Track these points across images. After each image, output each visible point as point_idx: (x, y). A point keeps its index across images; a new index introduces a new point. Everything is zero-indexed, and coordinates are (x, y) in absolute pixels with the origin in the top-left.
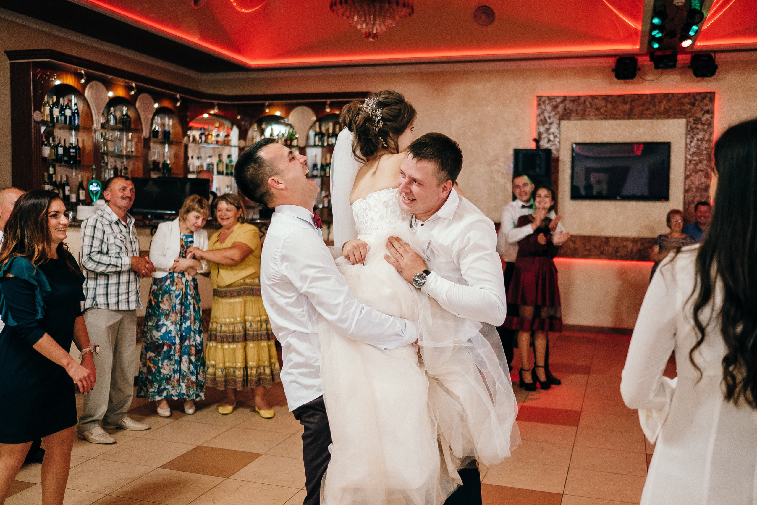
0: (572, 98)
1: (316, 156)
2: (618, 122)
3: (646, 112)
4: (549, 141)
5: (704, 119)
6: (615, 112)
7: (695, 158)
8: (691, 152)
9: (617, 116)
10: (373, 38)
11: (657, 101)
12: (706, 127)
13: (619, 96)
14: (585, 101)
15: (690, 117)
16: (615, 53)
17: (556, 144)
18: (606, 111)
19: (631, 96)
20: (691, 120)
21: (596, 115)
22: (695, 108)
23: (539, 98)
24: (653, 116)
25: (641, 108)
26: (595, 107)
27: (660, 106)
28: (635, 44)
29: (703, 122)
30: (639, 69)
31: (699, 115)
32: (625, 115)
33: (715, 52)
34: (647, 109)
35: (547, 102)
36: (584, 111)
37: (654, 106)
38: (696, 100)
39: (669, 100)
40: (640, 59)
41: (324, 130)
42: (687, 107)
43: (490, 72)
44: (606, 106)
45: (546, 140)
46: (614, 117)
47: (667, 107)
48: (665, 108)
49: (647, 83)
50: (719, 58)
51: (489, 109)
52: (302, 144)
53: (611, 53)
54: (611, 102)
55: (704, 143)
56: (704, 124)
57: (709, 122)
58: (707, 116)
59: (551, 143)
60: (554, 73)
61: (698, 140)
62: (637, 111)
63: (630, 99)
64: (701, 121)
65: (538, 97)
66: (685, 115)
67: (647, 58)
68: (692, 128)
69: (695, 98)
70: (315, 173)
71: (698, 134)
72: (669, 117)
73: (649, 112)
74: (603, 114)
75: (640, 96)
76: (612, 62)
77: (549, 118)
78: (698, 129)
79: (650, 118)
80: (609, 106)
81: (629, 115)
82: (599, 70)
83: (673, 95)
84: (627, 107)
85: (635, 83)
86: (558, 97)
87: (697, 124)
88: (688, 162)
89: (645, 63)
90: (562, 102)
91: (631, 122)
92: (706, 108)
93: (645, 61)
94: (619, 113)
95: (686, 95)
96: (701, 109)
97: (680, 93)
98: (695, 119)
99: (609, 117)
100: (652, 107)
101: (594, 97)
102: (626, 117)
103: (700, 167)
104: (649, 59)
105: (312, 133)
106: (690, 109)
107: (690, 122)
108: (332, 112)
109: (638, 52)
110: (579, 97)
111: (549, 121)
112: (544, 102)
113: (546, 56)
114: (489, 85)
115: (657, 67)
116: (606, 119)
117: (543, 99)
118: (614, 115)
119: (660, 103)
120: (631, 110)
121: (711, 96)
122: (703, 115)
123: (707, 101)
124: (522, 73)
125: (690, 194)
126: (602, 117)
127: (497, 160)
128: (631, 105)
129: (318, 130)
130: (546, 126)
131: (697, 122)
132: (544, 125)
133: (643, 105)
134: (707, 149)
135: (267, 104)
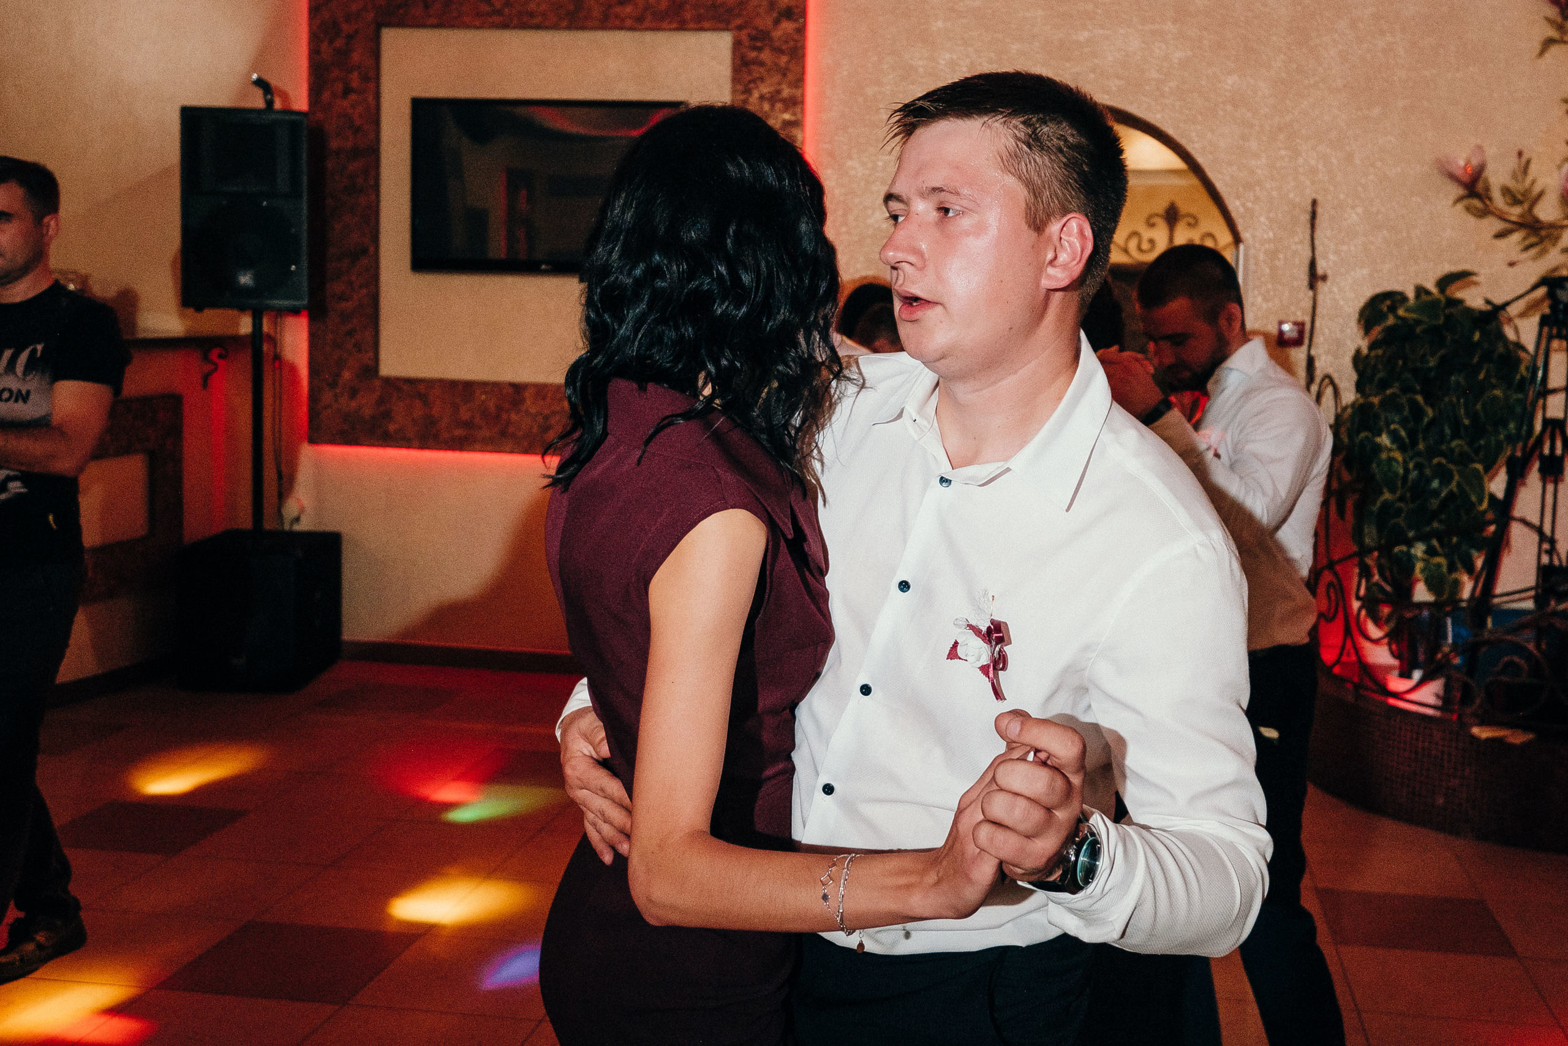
2: (544, 37)
3: (618, 9)
4: (348, 90)
5: (777, 34)
9: (536, 21)
12: (784, 59)
15: (741, 27)
20: (745, 36)
21: (479, 14)
24: (638, 23)
29: (777, 43)
31: (765, 22)
32: (560, 18)
45: (339, 87)
56: (779, 51)
57: (792, 43)
58: (787, 26)
59: (353, 97)
61: (762, 98)
64: (771, 39)
66: (728, 22)
68: (747, 63)
71: (762, 79)
72: (682, 27)
73: (628, 9)
74: (499, 12)
77: (347, 17)
78: (762, 64)
79: (631, 29)
81: (573, 17)
87: (760, 49)
94: (543, 8)
96: (772, 6)
98: (754, 32)
99: (515, 20)
102: (565, 24)
107: (741, 43)
111: (346, 28)
116: (505, 26)
118: (532, 15)
122: (777, 22)
126: (497, 19)
130: (339, 43)
131: (759, 44)
132: (331, 42)
134: (788, 126)
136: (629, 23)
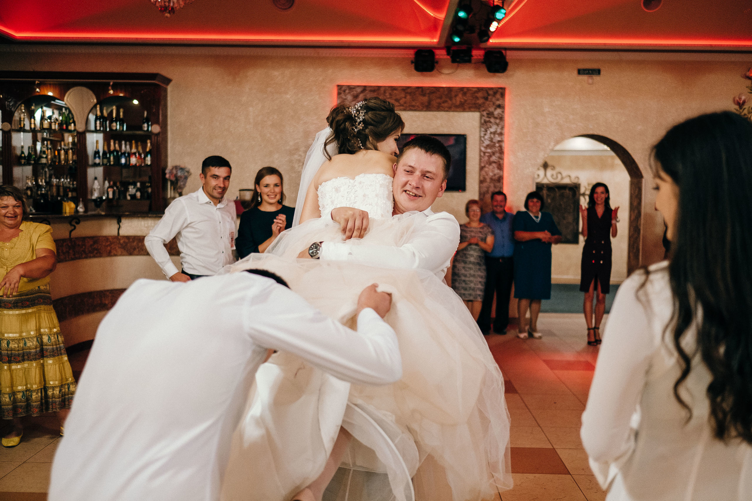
0: (373, 89)
1: (97, 142)
2: (417, 113)
3: (443, 105)
5: (496, 113)
6: (414, 103)
7: (489, 150)
8: (485, 145)
9: (416, 108)
10: (169, 13)
11: (453, 94)
12: (498, 121)
13: (418, 88)
14: (385, 92)
15: (483, 111)
16: (415, 45)
18: (405, 103)
19: (429, 88)
20: (485, 113)
22: (488, 102)
23: (340, 87)
24: (449, 109)
25: (439, 100)
26: (394, 98)
27: (455, 100)
28: (433, 38)
29: (496, 116)
30: (437, 62)
31: (491, 109)
32: (423, 107)
33: (506, 49)
34: (444, 102)
35: (347, 91)
37: (451, 99)
38: (489, 95)
39: (465, 94)
40: (437, 52)
41: (105, 114)
42: (480, 101)
43: (289, 59)
44: (405, 97)
46: (412, 108)
47: (463, 100)
48: (461, 102)
49: (443, 76)
50: (509, 55)
51: (288, 96)
52: (81, 128)
53: (410, 45)
54: (410, 94)
55: (497, 136)
56: (496, 118)
57: (501, 116)
58: (499, 111)
60: (355, 62)
61: (491, 133)
62: (434, 103)
63: (428, 91)
64: (494, 115)
65: (338, 86)
66: (479, 109)
67: (444, 52)
68: (486, 122)
69: (487, 93)
70: (97, 161)
71: (491, 127)
72: (464, 110)
73: (446, 104)
74: (403, 105)
75: (438, 89)
76: (411, 54)
78: (491, 122)
79: (447, 111)
80: (408, 97)
81: (428, 107)
82: (398, 62)
83: (468, 89)
84: (425, 99)
85: (431, 76)
86: (358, 86)
87: (490, 118)
88: (482, 154)
89: (441, 57)
90: (362, 92)
91: (430, 114)
92: (498, 103)
93: (441, 55)
94: (418, 104)
95: (480, 89)
96: (494, 104)
97: (473, 88)
98: (488, 112)
99: (408, 108)
100: (448, 100)
101: (393, 88)
102: (425, 109)
103: (494, 158)
104: (445, 53)
105: (92, 117)
106: (484, 103)
107: (484, 116)
108: (116, 94)
109: (437, 46)
110: (379, 87)
112: (344, 91)
113: (347, 44)
114: (287, 72)
115: (454, 61)
116: (405, 110)
117: (343, 89)
118: (413, 106)
119: (456, 96)
120: (429, 102)
121: (501, 92)
122: (495, 109)
123: (498, 96)
124: (322, 61)
125: (485, 185)
126: (402, 108)
127: (297, 149)
128: (429, 97)
129: (99, 113)
131: (490, 116)
133: (441, 98)
134: (499, 142)
135: (37, 82)
136: (446, 109)
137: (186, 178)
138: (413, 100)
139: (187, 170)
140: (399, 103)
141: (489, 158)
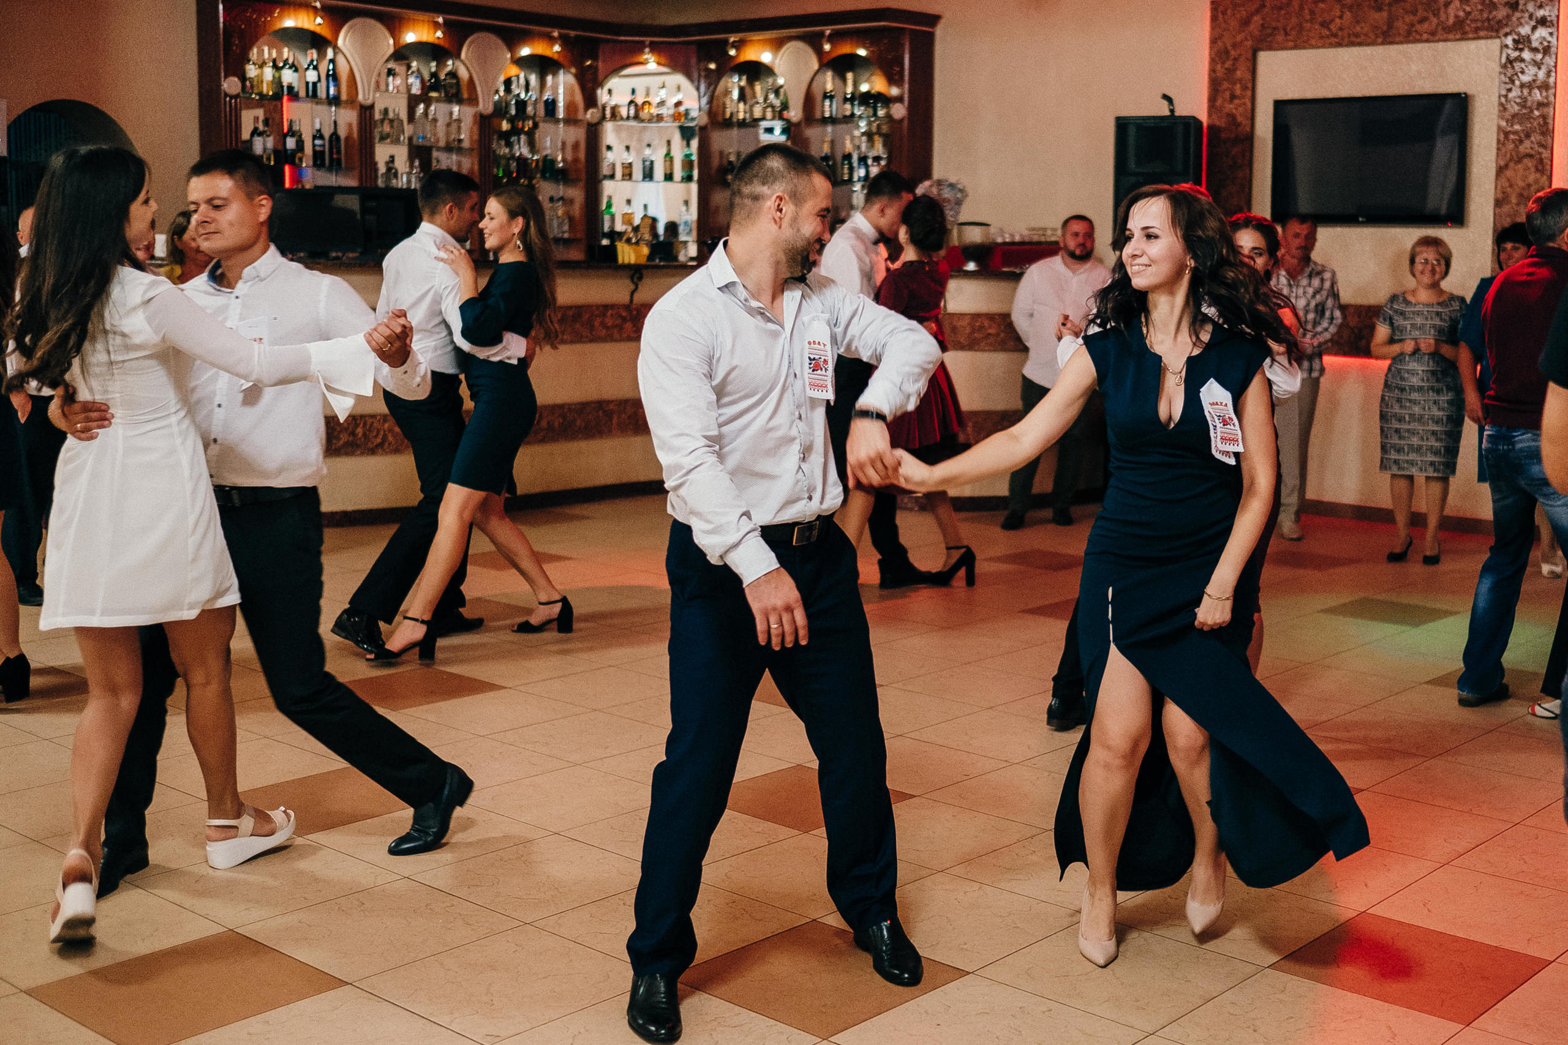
2: (1368, 50)
3: (1418, 27)
4: (1233, 97)
5: (1534, 38)
6: (1358, 29)
7: (1517, 127)
8: (1507, 115)
9: (1360, 40)
12: (1539, 56)
15: (1506, 35)
17: (1245, 104)
18: (1341, 29)
20: (1509, 41)
21: (1322, 37)
22: (1518, 14)
23: (1216, 4)
24: (1433, 37)
25: (1408, 19)
26: (1320, 19)
27: (1446, 13)
29: (1535, 44)
31: (1525, 30)
32: (1377, 37)
34: (1422, 21)
35: (1229, 12)
36: (1300, 28)
37: (1436, 14)
42: (1501, 13)
44: (1341, 17)
45: (1227, 94)
46: (1355, 40)
47: (1461, 14)
48: (1456, 16)
55: (1537, 91)
56: (1535, 50)
57: (1546, 44)
58: (1542, 32)
59: (1237, 101)
61: (1523, 85)
62: (1401, 26)
64: (1530, 41)
66: (1497, 31)
68: (1510, 62)
71: (1523, 72)
72: (1465, 37)
73: (1426, 26)
74: (1335, 35)
77: (1234, 46)
78: (1523, 60)
79: (1426, 41)
80: (1348, 15)
81: (1387, 35)
84: (1382, 17)
87: (1521, 50)
88: (1504, 135)
90: (1258, 11)
91: (1393, 50)
92: (1541, 13)
94: (1366, 29)
96: (1531, 17)
98: (1516, 37)
99: (1346, 40)
100: (1431, 16)
102: (1380, 40)
103: (1526, 147)
106: (1508, 17)
107: (1507, 46)
111: (1233, 53)
112: (1224, 13)
116: (1339, 45)
117: (1222, 7)
118: (1357, 35)
120: (1390, 25)
122: (1534, 28)
125: (1506, 209)
126: (1333, 40)
128: (1390, 12)
129: (829, 86)
130: (1228, 64)
131: (1521, 46)
132: (1223, 63)
133: (1414, 12)
134: (1540, 105)
135: (732, 40)
136: (1425, 36)
137: (959, 203)
138: (1358, 22)
139: (960, 186)
140: (1329, 30)
141: (1517, 146)
